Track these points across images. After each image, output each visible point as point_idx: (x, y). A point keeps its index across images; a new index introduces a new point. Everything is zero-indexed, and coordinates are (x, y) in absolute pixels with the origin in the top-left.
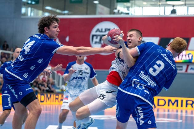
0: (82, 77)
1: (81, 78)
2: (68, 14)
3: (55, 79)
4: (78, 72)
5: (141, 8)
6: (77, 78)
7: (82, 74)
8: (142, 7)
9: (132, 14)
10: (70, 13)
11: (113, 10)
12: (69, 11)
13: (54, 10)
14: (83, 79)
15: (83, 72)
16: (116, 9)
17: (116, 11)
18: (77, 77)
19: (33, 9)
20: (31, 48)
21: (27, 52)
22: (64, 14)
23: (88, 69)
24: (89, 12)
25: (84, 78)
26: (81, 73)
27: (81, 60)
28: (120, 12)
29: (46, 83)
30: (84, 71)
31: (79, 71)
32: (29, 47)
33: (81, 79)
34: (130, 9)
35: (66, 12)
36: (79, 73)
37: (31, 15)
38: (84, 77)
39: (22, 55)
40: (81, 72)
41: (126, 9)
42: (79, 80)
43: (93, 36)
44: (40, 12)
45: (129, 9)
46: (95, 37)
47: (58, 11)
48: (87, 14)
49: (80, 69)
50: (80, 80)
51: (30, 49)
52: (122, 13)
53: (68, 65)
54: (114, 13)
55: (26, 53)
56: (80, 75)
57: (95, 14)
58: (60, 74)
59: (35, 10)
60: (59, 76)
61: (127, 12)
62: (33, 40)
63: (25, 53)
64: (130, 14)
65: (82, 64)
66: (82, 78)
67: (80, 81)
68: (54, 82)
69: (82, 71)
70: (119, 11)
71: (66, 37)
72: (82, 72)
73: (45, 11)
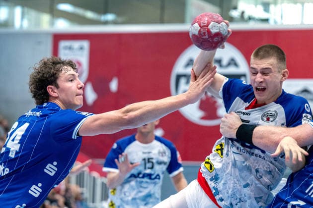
0: (153, 175)
1: (149, 176)
2: (115, 23)
3: (83, 187)
4: (143, 162)
5: (299, 5)
6: (141, 176)
7: (152, 168)
8: (303, 4)
9: (276, 22)
10: (120, 20)
11: (229, 10)
12: (118, 14)
13: (80, 11)
14: (156, 178)
15: (154, 161)
16: (235, 8)
17: (235, 14)
18: (139, 174)
19: (26, 9)
20: (21, 142)
21: (14, 153)
22: (106, 23)
23: (165, 153)
24: (166, 18)
25: (158, 175)
26: (149, 165)
27: (148, 133)
28: (246, 16)
29: (61, 195)
30: (157, 158)
31: (144, 160)
32: (17, 140)
33: (150, 178)
34: (272, 7)
35: (110, 17)
36: (145, 164)
37: (21, 26)
38: (156, 173)
39: (5, 163)
40: (149, 162)
41: (260, 8)
42: (146, 179)
43: (179, 77)
44: (46, 18)
45: (269, 7)
46: (183, 81)
47: (90, 15)
48: (162, 21)
49: (146, 156)
50: (149, 180)
51: (19, 145)
52: (250, 18)
53: (115, 146)
54: (231, 19)
55: (12, 155)
56: (149, 168)
57: (182, 21)
58: (95, 174)
59: (33, 14)
60: (94, 178)
61: (264, 15)
62: (24, 122)
63: (10, 155)
64: (271, 22)
65: (151, 141)
66: (153, 177)
67: (147, 182)
68: (82, 194)
69: (152, 159)
70: (243, 13)
71: (110, 80)
72: (152, 163)
73: (56, 14)
